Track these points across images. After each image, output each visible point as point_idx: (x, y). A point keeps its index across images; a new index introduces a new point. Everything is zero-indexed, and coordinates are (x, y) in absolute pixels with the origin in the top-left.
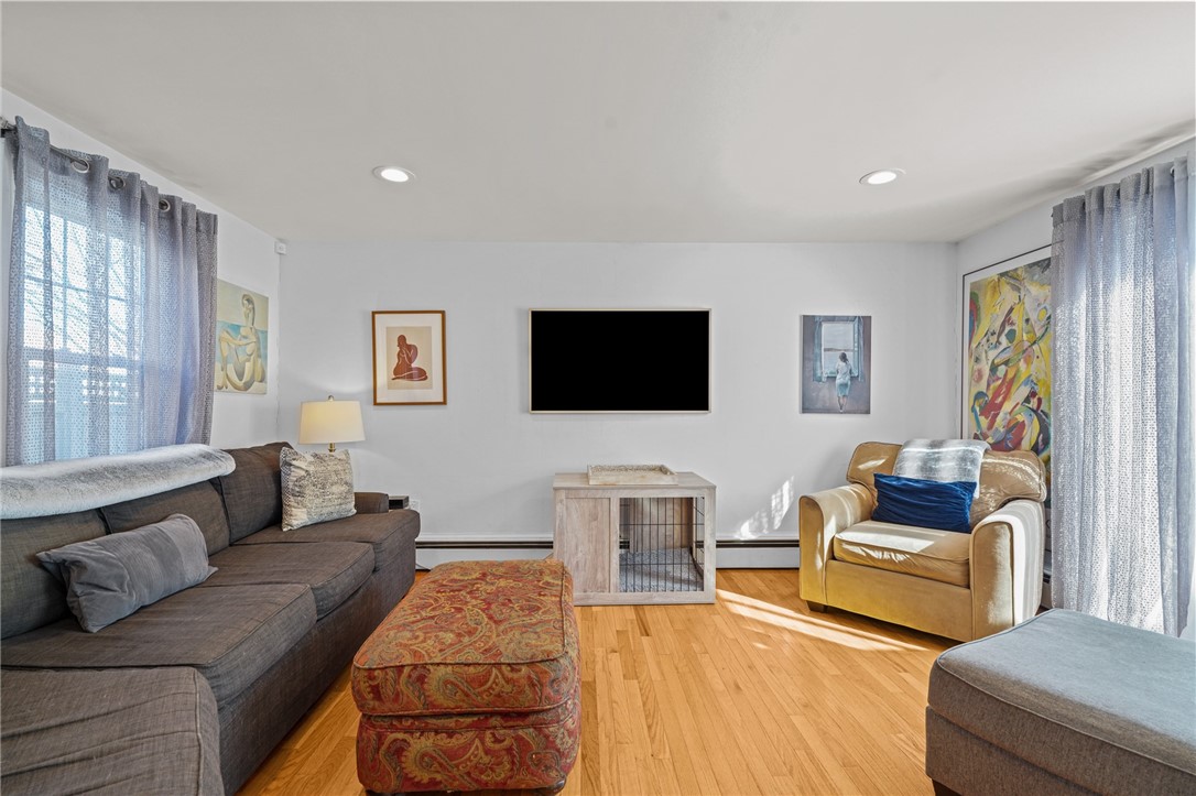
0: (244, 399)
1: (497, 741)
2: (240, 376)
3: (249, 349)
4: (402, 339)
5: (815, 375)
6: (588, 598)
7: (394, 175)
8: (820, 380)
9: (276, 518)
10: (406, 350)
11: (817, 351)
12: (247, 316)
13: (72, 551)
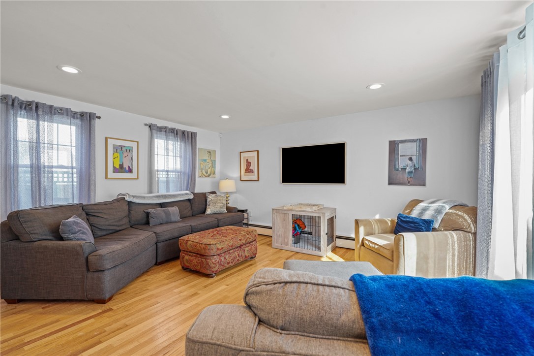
0: (209, 180)
1: (198, 260)
2: (207, 173)
3: (209, 166)
4: (247, 160)
5: (395, 167)
6: (282, 247)
7: (225, 117)
8: (398, 170)
9: (204, 212)
10: (248, 163)
11: (396, 156)
12: (209, 157)
13: (149, 210)
